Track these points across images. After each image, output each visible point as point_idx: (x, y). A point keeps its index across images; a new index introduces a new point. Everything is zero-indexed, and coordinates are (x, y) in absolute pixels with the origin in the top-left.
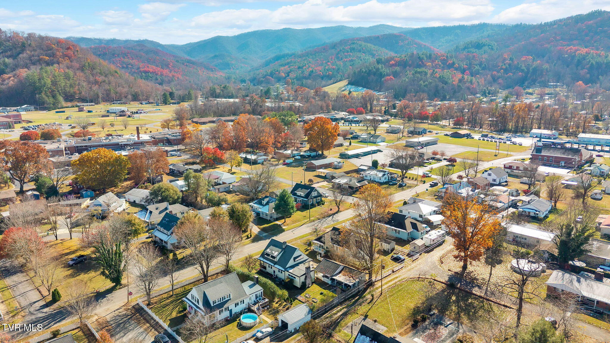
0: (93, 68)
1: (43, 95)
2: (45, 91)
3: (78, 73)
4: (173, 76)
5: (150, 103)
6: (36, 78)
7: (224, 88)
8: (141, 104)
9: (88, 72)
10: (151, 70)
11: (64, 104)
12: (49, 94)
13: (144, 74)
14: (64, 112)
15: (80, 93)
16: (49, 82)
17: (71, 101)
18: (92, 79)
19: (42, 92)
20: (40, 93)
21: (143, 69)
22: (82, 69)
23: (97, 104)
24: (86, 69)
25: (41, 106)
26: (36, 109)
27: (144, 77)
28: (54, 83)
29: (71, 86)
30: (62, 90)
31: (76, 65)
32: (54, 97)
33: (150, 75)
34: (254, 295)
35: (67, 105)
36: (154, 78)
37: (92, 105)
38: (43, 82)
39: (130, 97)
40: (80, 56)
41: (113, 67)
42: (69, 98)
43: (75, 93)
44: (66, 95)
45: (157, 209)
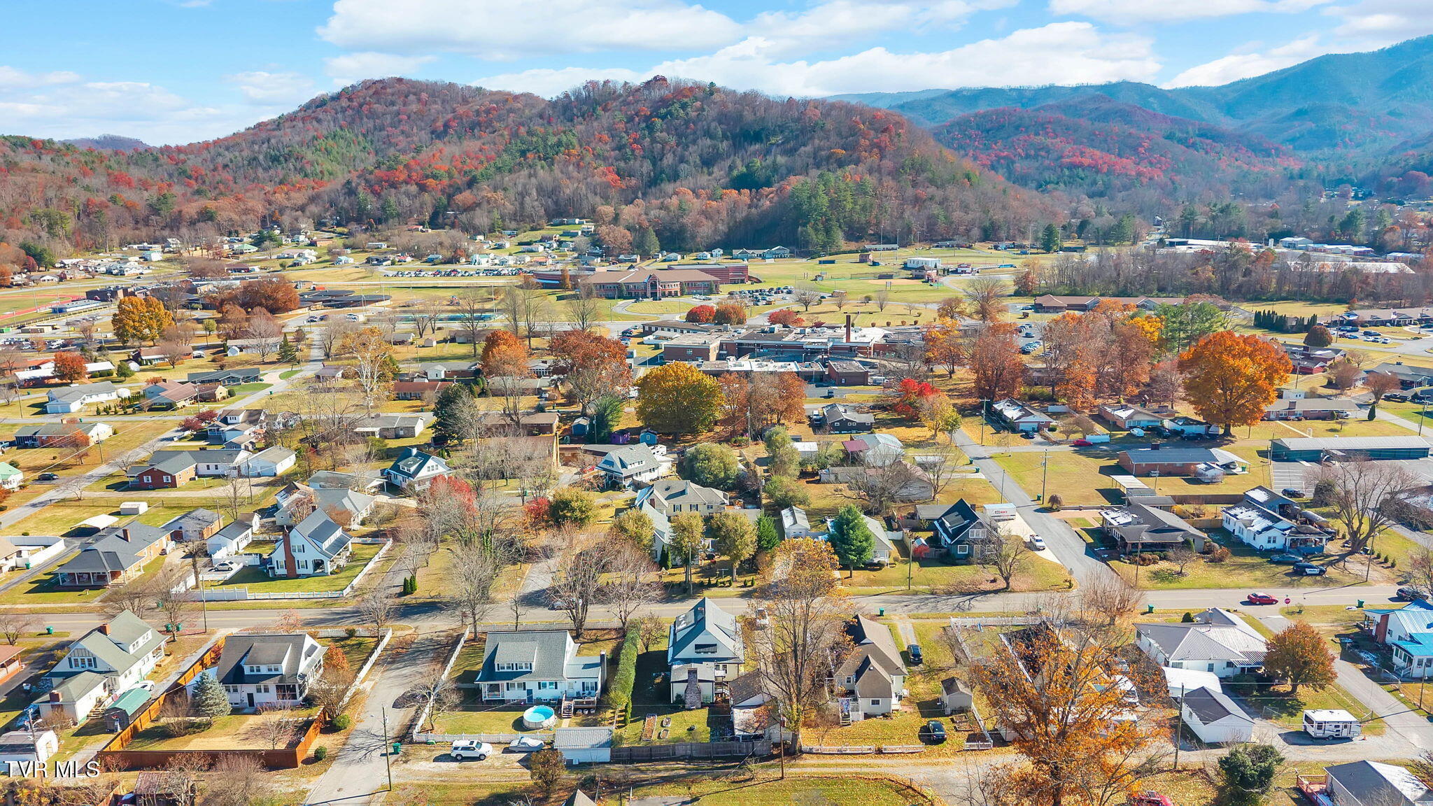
0: (918, 168)
1: (809, 229)
2: (816, 220)
3: (889, 182)
4: (1139, 174)
5: (1015, 247)
6: (805, 195)
7: (1222, 211)
8: (996, 248)
9: (907, 178)
10: (1087, 161)
11: (842, 244)
12: (821, 226)
13: (1067, 172)
14: (833, 262)
15: (878, 224)
16: (824, 200)
17: (858, 239)
18: (910, 192)
19: (808, 223)
20: (804, 225)
21: (1068, 160)
22: (895, 173)
23: (904, 246)
24: (906, 172)
25: (802, 249)
26: (794, 255)
27: (1066, 178)
28: (835, 204)
29: (864, 209)
30: (845, 217)
31: (887, 164)
32: (828, 231)
33: (1082, 174)
34: (580, 682)
35: (849, 249)
36: (1088, 181)
37: (893, 249)
38: (814, 202)
39: (976, 232)
40: (902, 144)
41: (968, 164)
42: (855, 233)
43: (868, 223)
44: (850, 228)
45: (667, 489)
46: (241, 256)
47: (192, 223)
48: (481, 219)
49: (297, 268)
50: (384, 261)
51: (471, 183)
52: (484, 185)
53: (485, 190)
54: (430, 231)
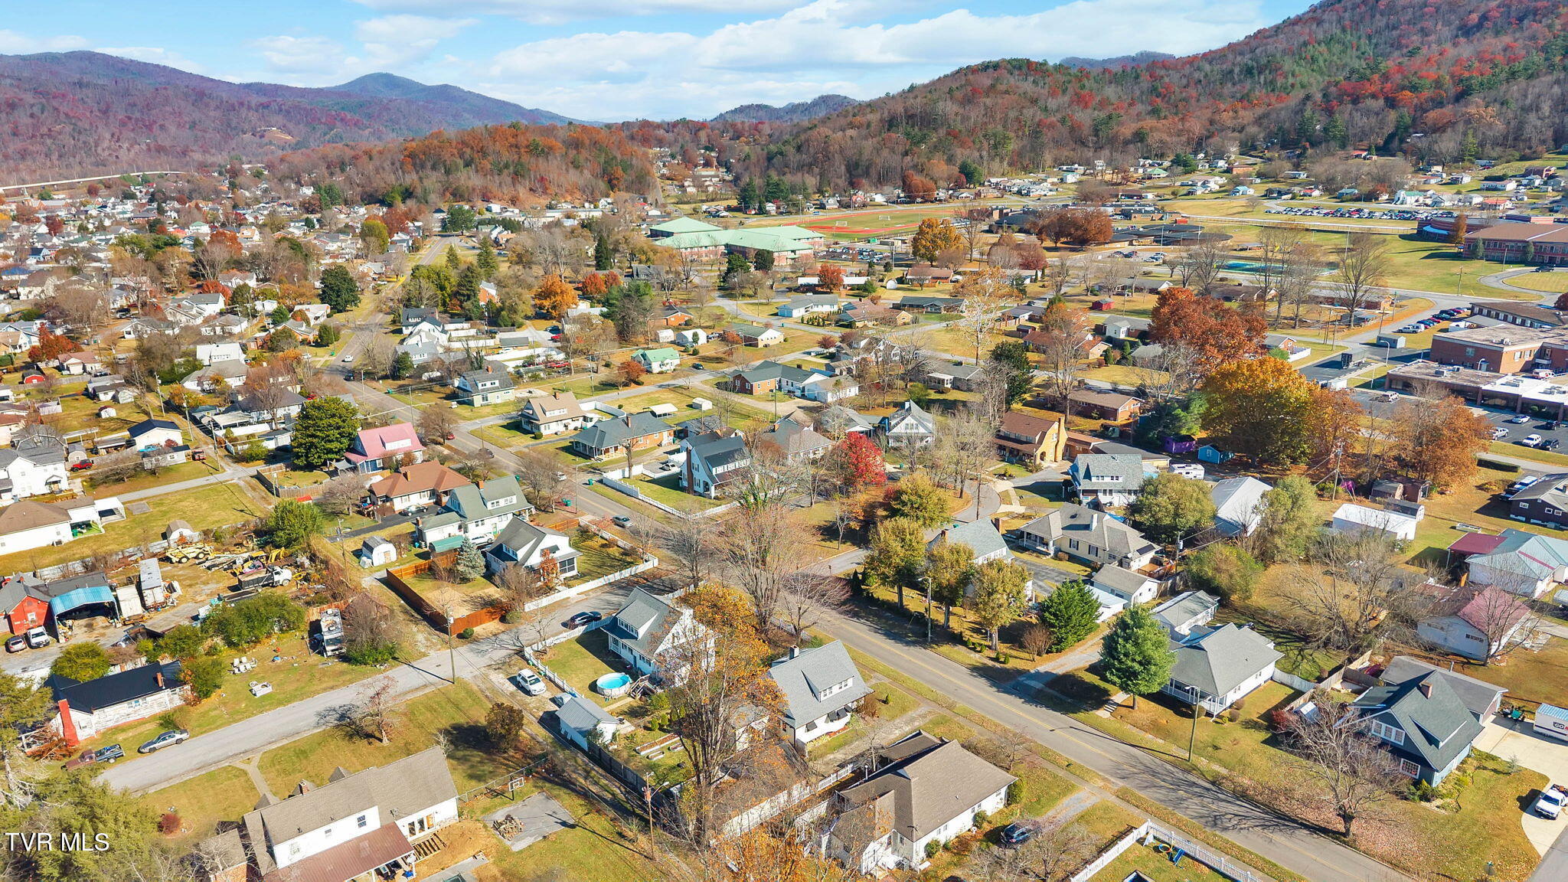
45: (1073, 517)
46: (1148, 182)
47: (1126, 143)
48: (1447, 144)
49: (1190, 197)
50: (1286, 194)
51: (1462, 96)
52: (1476, 99)
53: (1475, 107)
54: (1375, 157)
